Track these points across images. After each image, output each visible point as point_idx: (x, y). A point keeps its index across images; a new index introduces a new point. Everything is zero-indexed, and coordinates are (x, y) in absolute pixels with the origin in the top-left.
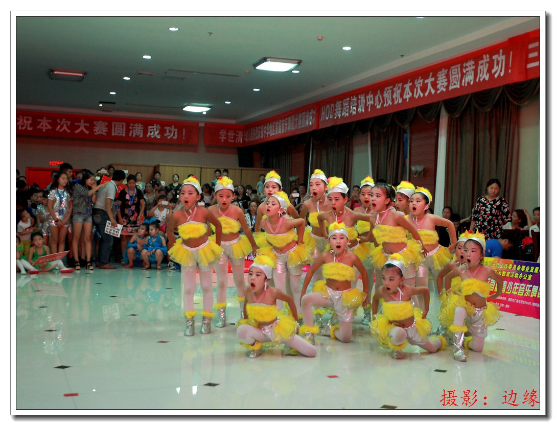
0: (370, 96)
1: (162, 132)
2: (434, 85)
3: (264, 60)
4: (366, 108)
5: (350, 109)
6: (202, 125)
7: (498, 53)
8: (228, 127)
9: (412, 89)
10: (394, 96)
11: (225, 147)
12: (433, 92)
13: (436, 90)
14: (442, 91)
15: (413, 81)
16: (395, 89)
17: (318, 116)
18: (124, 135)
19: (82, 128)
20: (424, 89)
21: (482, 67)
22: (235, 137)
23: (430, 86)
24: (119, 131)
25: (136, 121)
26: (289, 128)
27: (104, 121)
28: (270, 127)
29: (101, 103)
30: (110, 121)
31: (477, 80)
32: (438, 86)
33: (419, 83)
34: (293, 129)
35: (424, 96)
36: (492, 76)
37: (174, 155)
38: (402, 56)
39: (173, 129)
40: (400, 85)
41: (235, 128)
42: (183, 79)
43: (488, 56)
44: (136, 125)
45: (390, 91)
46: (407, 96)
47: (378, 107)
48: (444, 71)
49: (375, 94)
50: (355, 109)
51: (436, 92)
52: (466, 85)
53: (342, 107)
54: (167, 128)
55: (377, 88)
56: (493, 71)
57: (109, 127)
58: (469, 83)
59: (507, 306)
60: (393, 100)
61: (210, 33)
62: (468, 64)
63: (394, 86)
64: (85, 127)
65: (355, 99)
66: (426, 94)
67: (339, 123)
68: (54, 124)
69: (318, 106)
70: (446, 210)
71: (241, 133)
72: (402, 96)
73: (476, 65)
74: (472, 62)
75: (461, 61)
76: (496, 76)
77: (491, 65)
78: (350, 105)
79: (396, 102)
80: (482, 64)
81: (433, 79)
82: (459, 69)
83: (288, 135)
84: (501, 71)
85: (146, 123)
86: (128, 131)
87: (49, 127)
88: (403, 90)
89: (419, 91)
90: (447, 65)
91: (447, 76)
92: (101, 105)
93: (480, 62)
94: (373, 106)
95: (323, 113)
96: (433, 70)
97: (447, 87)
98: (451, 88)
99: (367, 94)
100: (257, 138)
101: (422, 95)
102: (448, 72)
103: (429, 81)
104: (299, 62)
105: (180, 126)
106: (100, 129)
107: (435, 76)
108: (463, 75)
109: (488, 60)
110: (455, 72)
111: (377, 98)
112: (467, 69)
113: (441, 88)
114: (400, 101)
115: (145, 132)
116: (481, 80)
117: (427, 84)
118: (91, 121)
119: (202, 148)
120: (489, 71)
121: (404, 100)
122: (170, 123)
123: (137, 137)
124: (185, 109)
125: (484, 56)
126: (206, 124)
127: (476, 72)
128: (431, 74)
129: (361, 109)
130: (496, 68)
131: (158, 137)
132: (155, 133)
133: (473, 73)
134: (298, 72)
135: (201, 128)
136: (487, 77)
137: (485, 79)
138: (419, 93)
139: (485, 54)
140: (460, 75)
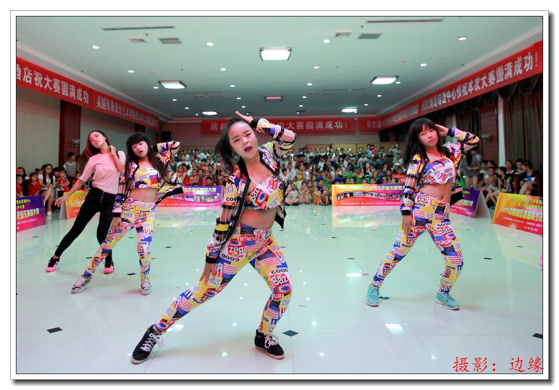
0: (449, 92)
1: (334, 125)
2: (487, 81)
3: (375, 78)
4: (447, 100)
5: (438, 102)
6: (356, 119)
7: (527, 54)
8: (371, 119)
9: (473, 85)
10: (463, 91)
11: (371, 131)
12: (486, 85)
13: (488, 84)
14: (492, 85)
15: (474, 80)
16: (463, 86)
17: (420, 108)
20: (480, 84)
21: (518, 66)
22: (376, 125)
23: (484, 82)
24: (310, 126)
25: (318, 120)
26: (405, 117)
27: (301, 121)
28: (395, 117)
29: (298, 112)
30: (305, 121)
31: (515, 74)
32: (490, 82)
33: (477, 81)
34: (407, 117)
35: (481, 89)
36: (524, 70)
37: (342, 138)
38: (463, 65)
39: (339, 123)
40: (466, 83)
41: (376, 119)
42: (334, 94)
43: (521, 58)
44: (319, 122)
45: (460, 88)
46: (471, 90)
47: (454, 99)
48: (493, 71)
49: (451, 91)
50: (443, 101)
51: (488, 86)
52: (507, 78)
53: (433, 101)
54: (336, 123)
55: (452, 87)
56: (525, 67)
57: (305, 125)
58: (509, 77)
59: (536, 230)
60: (462, 94)
61: (338, 67)
62: (508, 65)
63: (463, 85)
64: (292, 126)
65: (440, 95)
66: (482, 87)
67: (432, 111)
69: (420, 102)
70: (508, 162)
71: (379, 122)
72: (467, 90)
73: (513, 64)
74: (510, 63)
75: (503, 63)
76: (527, 70)
77: (523, 63)
78: (437, 100)
79: (464, 95)
80: (517, 64)
81: (486, 77)
82: (502, 69)
83: (405, 121)
84: (530, 66)
85: (324, 121)
86: (315, 126)
88: (468, 86)
89: (478, 86)
90: (494, 67)
91: (495, 74)
92: (298, 113)
93: (516, 62)
94: (451, 99)
95: (423, 106)
96: (485, 72)
97: (495, 82)
98: (498, 82)
99: (447, 92)
100: (388, 124)
101: (479, 88)
102: (495, 72)
103: (483, 79)
104: (397, 77)
105: (343, 121)
106: (300, 126)
107: (487, 75)
108: (505, 72)
109: (521, 60)
110: (500, 71)
111: (453, 94)
112: (507, 68)
113: (492, 82)
114: (467, 94)
115: (324, 125)
116: (517, 74)
117: (482, 81)
118: (295, 122)
119: (358, 133)
120: (522, 67)
121: (469, 93)
122: (337, 120)
123: (320, 129)
124: (343, 111)
125: (518, 58)
126: (359, 118)
127: (513, 69)
128: (485, 74)
129: (444, 102)
130: (527, 65)
131: (332, 128)
132: (329, 126)
133: (511, 70)
134: (399, 83)
135: (355, 121)
136: (521, 72)
137: (519, 74)
138: (477, 88)
139: (519, 56)
140: (503, 72)
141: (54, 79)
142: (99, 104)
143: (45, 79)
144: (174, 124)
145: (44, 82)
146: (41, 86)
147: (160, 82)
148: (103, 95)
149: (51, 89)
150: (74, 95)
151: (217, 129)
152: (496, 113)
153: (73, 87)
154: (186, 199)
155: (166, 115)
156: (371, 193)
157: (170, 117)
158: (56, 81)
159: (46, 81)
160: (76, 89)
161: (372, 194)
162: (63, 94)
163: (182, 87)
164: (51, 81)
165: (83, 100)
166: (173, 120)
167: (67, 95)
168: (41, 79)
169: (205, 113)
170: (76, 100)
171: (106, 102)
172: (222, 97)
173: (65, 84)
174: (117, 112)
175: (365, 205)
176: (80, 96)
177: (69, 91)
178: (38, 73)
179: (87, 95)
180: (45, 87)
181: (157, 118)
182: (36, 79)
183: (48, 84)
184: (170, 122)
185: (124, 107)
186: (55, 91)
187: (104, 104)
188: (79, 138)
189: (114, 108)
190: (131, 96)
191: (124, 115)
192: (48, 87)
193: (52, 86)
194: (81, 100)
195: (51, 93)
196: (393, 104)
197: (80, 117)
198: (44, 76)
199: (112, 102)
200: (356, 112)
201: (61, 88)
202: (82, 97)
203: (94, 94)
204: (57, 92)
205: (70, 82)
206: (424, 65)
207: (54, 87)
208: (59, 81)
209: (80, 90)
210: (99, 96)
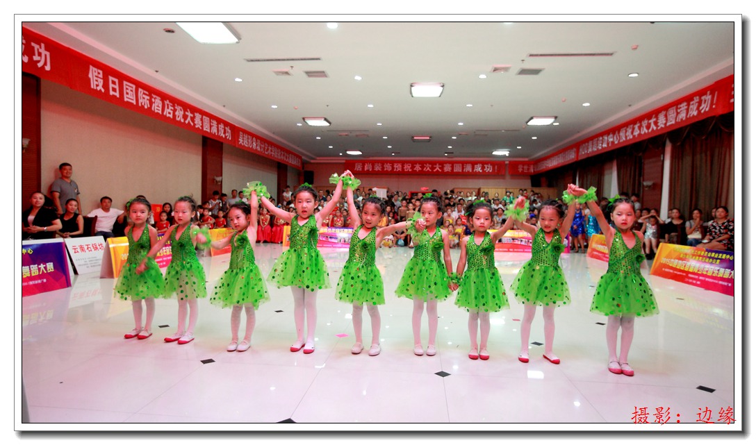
0: (611, 135)
1: (483, 168)
2: (656, 123)
3: (532, 118)
4: (608, 144)
5: (597, 146)
6: (507, 162)
7: (705, 94)
8: (523, 163)
9: (640, 128)
10: (627, 134)
11: (523, 175)
12: (655, 128)
13: (657, 126)
14: (662, 127)
15: (641, 122)
16: (628, 129)
17: (578, 152)
18: (461, 171)
19: (438, 168)
20: (648, 127)
21: (693, 106)
22: (528, 169)
23: (652, 125)
24: (458, 169)
25: (467, 162)
26: (560, 161)
27: (449, 163)
28: (549, 161)
29: (446, 153)
30: (452, 163)
31: (688, 116)
32: (659, 124)
33: (645, 123)
34: (563, 161)
36: (699, 112)
37: (491, 182)
38: (630, 106)
39: (489, 166)
40: (632, 126)
41: (528, 163)
42: (486, 135)
43: (698, 97)
44: (468, 165)
45: (624, 131)
46: (636, 133)
47: (616, 142)
48: (664, 113)
49: (614, 134)
50: (603, 145)
51: (657, 129)
52: (680, 120)
53: (593, 144)
54: (486, 166)
55: (615, 130)
56: (701, 108)
57: (452, 167)
58: (682, 119)
59: (698, 283)
60: (626, 137)
61: (492, 106)
62: (682, 106)
63: (627, 127)
64: (440, 168)
65: (601, 138)
66: (650, 130)
67: (590, 155)
68: (422, 167)
69: (577, 145)
71: (532, 166)
72: (632, 133)
73: (688, 105)
74: (685, 104)
75: (676, 104)
76: (702, 111)
77: (700, 103)
78: (597, 143)
79: (628, 138)
80: (693, 104)
81: (654, 120)
82: (675, 110)
83: (559, 166)
84: (707, 107)
85: (474, 164)
86: (463, 168)
87: (420, 169)
88: (633, 129)
90: (666, 108)
91: (666, 116)
92: (446, 155)
93: (691, 103)
94: (613, 142)
95: (581, 150)
96: (655, 113)
97: (666, 124)
98: (668, 124)
99: (609, 134)
100: (541, 168)
101: (647, 131)
102: (666, 113)
103: (652, 121)
104: (556, 118)
105: (493, 164)
106: (447, 168)
107: (657, 117)
108: (678, 113)
109: (698, 100)
110: (672, 113)
111: (615, 138)
112: (681, 109)
113: (661, 125)
114: (631, 137)
115: (473, 168)
116: (691, 116)
117: (650, 123)
118: (442, 164)
119: (508, 177)
120: (698, 109)
121: (634, 136)
122: (487, 163)
123: (468, 172)
124: (493, 153)
125: (695, 98)
126: (510, 162)
127: (687, 110)
128: (654, 116)
129: (605, 145)
130: (703, 105)
131: (481, 171)
132: (478, 169)
133: (685, 111)
134: (557, 124)
135: (506, 165)
136: (695, 113)
137: (693, 115)
138: (644, 130)
139: (696, 96)
140: (675, 114)
141: (196, 114)
142: (241, 140)
143: (187, 113)
144: (317, 164)
145: (185, 117)
146: (182, 121)
147: (304, 119)
148: (245, 132)
149: (192, 124)
150: (216, 131)
151: (361, 170)
152: (662, 158)
153: (215, 123)
154: (330, 240)
155: (308, 154)
156: (521, 239)
157: (314, 157)
158: (198, 116)
159: (187, 116)
160: (218, 124)
161: (521, 241)
162: (205, 129)
163: (326, 124)
164: (192, 115)
165: (226, 137)
166: (314, 159)
167: (209, 131)
168: (182, 113)
169: (348, 152)
170: (218, 136)
171: (248, 138)
172: (368, 136)
173: (206, 119)
174: (259, 149)
175: (514, 251)
176: (223, 132)
177: (211, 126)
178: (180, 107)
179: (229, 131)
180: (187, 122)
181: (300, 158)
182: (177, 113)
183: (189, 119)
184: (312, 161)
185: (267, 145)
186: (197, 127)
187: (246, 141)
188: (222, 176)
189: (257, 146)
190: (274, 133)
191: (266, 153)
192: (189, 122)
193: (193, 121)
194: (224, 136)
195: (193, 128)
196: (548, 147)
197: (222, 154)
198: (185, 110)
199: (254, 138)
200: (507, 155)
201: (202, 123)
202: (225, 133)
203: (236, 130)
204: (198, 128)
205: (212, 117)
206: (587, 104)
207: (196, 122)
208: (200, 116)
209: (222, 126)
210: (241, 133)
